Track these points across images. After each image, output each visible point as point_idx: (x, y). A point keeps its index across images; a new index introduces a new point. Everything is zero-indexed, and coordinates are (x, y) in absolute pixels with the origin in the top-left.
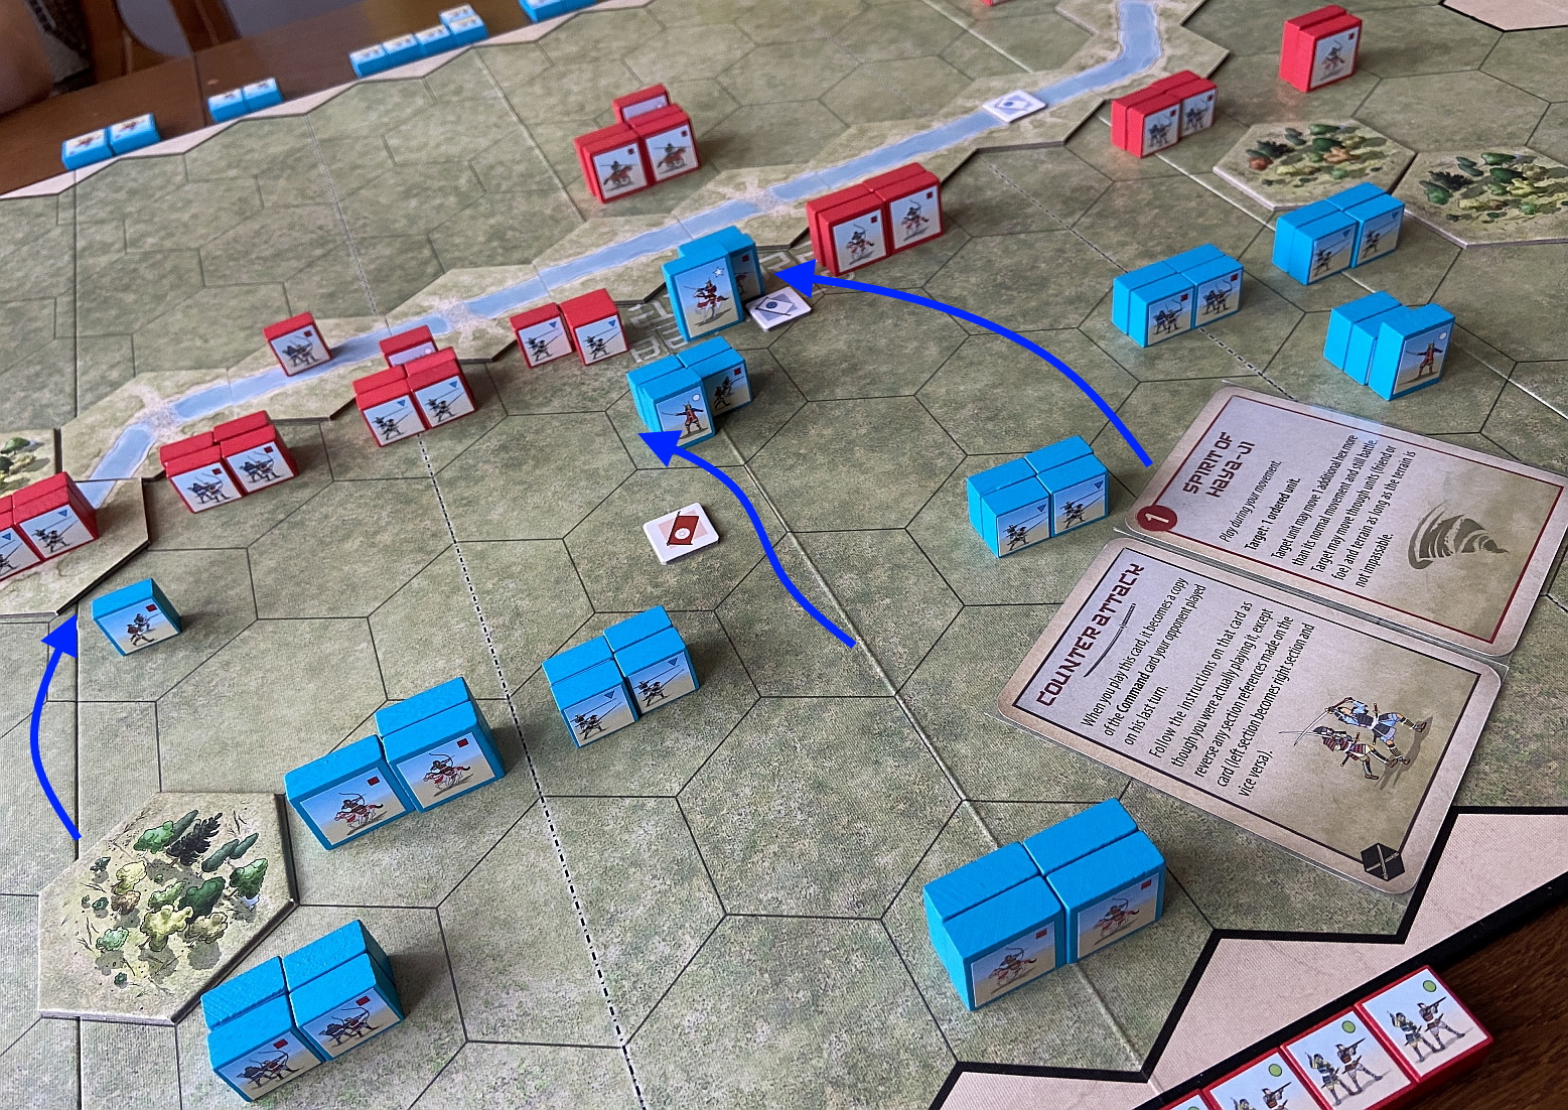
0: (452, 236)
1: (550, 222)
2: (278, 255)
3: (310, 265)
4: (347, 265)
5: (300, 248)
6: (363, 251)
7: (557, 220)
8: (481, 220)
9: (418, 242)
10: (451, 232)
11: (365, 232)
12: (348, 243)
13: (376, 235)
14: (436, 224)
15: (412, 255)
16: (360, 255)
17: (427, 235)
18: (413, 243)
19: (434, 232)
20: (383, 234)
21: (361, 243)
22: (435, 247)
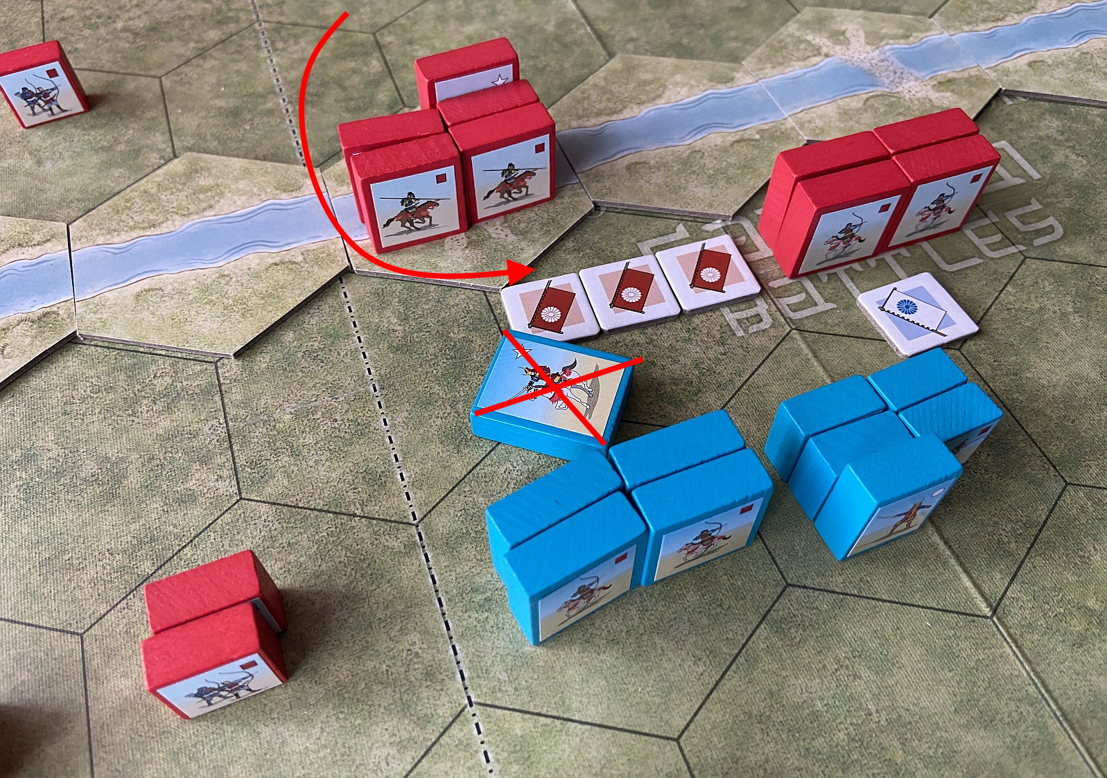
0: (411, 42)
1: (556, 47)
2: (153, 29)
3: (202, 54)
4: (257, 63)
5: (187, 23)
6: (280, 45)
7: (566, 46)
8: (453, 25)
9: (363, 45)
10: (409, 36)
11: (282, 14)
12: (257, 25)
13: (300, 21)
14: (386, 20)
15: (353, 64)
16: (276, 50)
17: (374, 34)
18: (355, 44)
19: (385, 32)
20: (309, 22)
21: (277, 30)
22: (388, 58)
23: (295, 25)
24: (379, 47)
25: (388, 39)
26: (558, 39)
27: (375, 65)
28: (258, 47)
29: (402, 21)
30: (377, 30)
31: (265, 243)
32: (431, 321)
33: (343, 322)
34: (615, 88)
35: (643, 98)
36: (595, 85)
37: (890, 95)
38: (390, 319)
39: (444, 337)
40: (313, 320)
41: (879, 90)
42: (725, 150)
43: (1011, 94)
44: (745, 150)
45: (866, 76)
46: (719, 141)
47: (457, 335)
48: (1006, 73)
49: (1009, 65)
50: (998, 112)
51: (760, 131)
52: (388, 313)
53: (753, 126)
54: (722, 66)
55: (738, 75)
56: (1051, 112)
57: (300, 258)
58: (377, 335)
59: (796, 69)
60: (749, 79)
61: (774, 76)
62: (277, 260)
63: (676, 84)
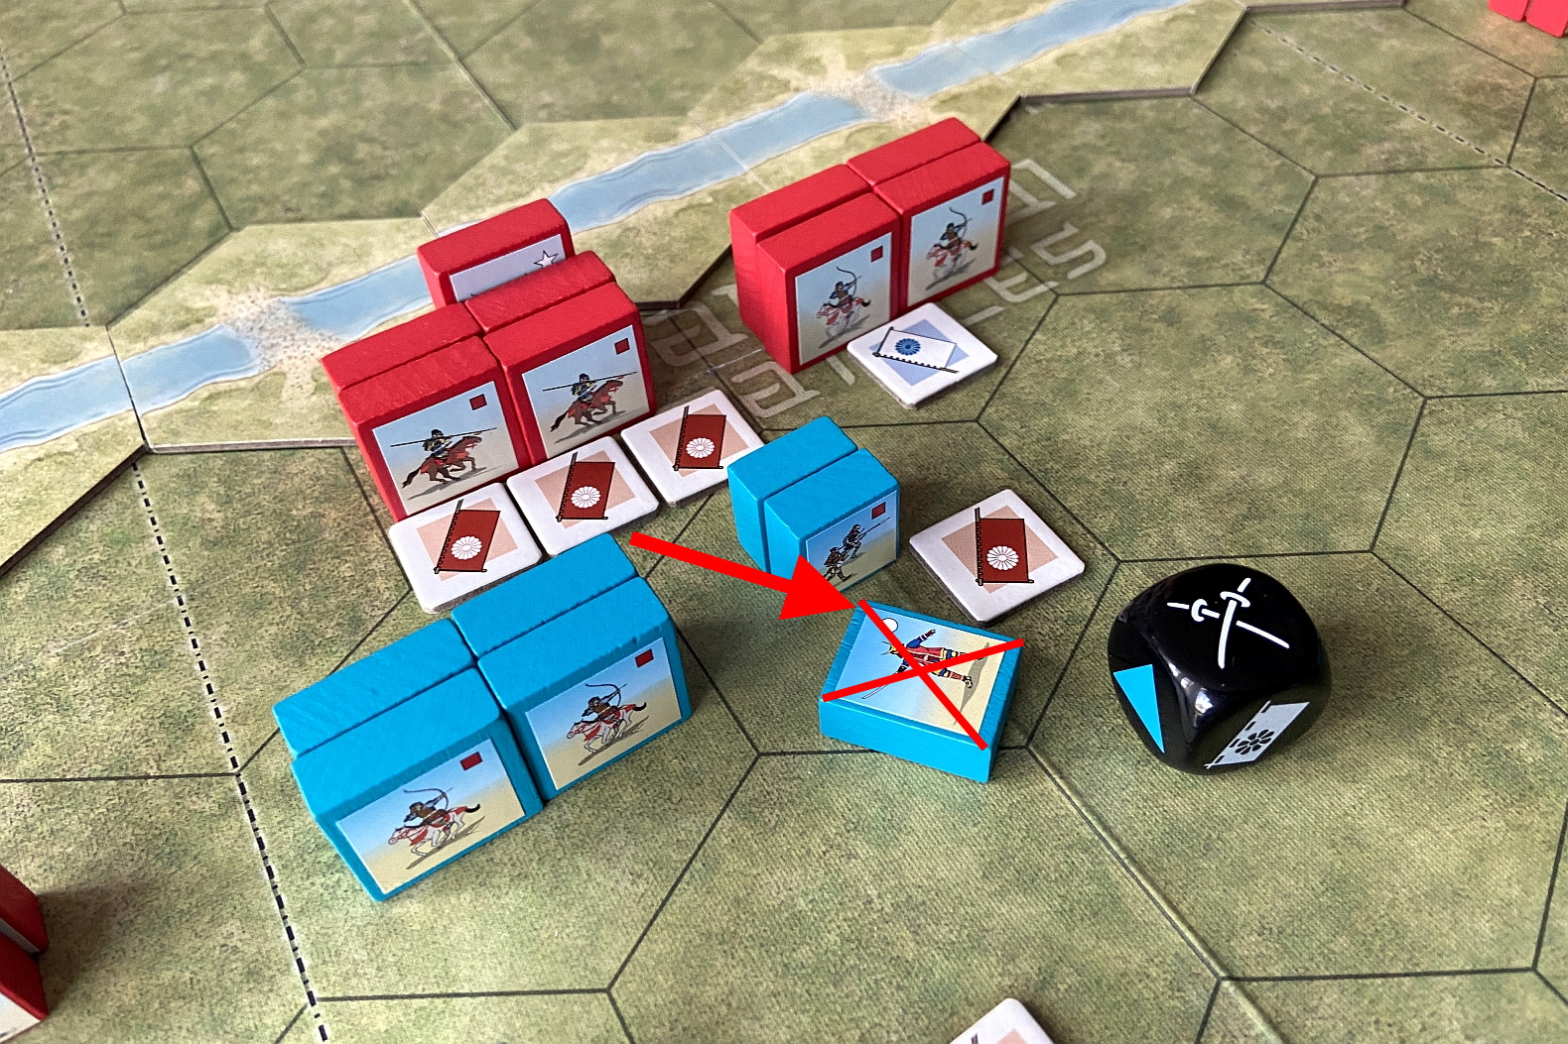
0: (242, 150)
1: (443, 127)
4: (26, 210)
6: (60, 181)
7: (456, 125)
8: (300, 120)
9: (174, 162)
10: (240, 143)
11: (64, 142)
12: (29, 162)
13: (87, 146)
14: (209, 126)
15: (161, 188)
16: (53, 188)
17: (191, 147)
18: (164, 164)
19: (206, 142)
20: (101, 146)
21: (56, 163)
22: (209, 173)
23: (81, 152)
24: (197, 161)
25: (209, 150)
26: (444, 118)
27: (192, 185)
28: (30, 189)
29: (233, 125)
30: (193, 142)
31: (24, 435)
32: (265, 499)
33: (137, 521)
34: (519, 167)
35: (558, 173)
36: (493, 167)
37: (879, 126)
38: (206, 506)
39: (283, 517)
40: (92, 527)
41: (864, 122)
42: (668, 223)
43: (1036, 101)
44: (694, 218)
45: (849, 107)
46: (659, 212)
47: (301, 511)
48: (1028, 75)
49: (1031, 66)
50: (1018, 125)
51: (713, 194)
52: (202, 499)
53: (703, 189)
54: (661, 122)
55: (682, 129)
56: (1087, 114)
57: (74, 446)
58: (186, 528)
59: (758, 112)
60: (697, 132)
61: (730, 124)
62: (41, 453)
63: (602, 151)
